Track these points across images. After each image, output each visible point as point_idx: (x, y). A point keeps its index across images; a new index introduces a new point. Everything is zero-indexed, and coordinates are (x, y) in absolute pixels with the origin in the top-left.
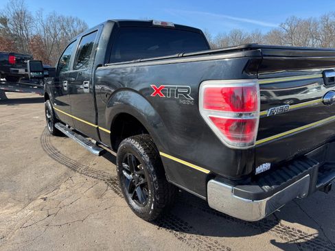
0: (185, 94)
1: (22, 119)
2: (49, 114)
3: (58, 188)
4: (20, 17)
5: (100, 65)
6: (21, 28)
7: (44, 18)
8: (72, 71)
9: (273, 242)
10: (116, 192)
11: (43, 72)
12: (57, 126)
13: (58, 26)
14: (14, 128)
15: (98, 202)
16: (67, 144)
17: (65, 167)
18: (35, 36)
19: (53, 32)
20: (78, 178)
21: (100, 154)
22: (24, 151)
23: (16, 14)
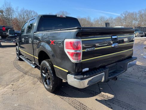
0: (60, 43)
1: (7, 54)
2: (18, 51)
3: (19, 80)
4: (9, 10)
5: (35, 32)
6: (9, 15)
7: (19, 11)
8: (25, 34)
9: (96, 100)
10: (41, 82)
11: (14, 34)
12: (20, 56)
13: (25, 14)
14: (3, 57)
15: (33, 86)
16: (24, 64)
17: (22, 73)
18: (15, 18)
19: (23, 17)
20: (27, 77)
21: (35, 67)
22: (6, 67)
23: (7, 9)
